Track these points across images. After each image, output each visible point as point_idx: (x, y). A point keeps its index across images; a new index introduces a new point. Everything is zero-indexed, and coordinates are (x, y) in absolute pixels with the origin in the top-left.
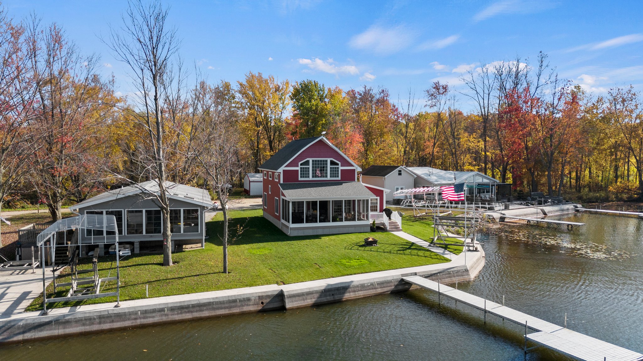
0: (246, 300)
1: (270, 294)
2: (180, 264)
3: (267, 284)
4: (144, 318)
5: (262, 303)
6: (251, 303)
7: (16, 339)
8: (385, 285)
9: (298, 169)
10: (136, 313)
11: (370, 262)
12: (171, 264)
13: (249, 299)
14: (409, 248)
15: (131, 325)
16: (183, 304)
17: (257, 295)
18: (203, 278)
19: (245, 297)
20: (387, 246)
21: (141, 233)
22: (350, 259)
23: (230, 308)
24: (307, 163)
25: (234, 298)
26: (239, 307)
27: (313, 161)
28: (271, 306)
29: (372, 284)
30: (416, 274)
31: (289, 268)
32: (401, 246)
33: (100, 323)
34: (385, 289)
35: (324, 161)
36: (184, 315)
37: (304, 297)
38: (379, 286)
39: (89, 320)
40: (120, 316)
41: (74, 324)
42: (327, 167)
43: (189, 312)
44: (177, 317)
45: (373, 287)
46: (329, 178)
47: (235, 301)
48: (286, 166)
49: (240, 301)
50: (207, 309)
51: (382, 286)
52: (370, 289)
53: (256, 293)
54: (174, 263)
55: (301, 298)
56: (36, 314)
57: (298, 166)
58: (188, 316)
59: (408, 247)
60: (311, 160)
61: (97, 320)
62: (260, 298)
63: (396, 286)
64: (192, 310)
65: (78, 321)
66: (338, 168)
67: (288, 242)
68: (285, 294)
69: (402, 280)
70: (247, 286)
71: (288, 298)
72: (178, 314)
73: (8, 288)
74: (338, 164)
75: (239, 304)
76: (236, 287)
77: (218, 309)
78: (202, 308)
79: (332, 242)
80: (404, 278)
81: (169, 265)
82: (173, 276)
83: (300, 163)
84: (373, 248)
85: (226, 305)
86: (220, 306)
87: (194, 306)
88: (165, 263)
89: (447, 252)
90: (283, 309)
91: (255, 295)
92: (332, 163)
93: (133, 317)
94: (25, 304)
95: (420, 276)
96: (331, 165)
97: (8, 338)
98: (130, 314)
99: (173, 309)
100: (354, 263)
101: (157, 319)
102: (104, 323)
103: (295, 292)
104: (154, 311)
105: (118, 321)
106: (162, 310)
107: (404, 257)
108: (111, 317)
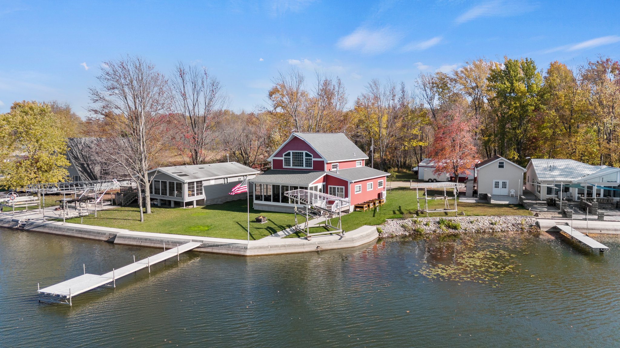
0: (104, 234)
4: (66, 232)
5: (109, 237)
6: (105, 236)
7: (32, 230)
9: (283, 158)
12: (149, 213)
13: (105, 234)
23: (95, 236)
24: (288, 154)
27: (293, 153)
28: (111, 240)
33: (53, 230)
35: (301, 153)
38: (172, 244)
40: (60, 229)
42: (303, 158)
45: (168, 243)
46: (304, 167)
47: (99, 233)
48: (275, 156)
53: (110, 231)
54: (152, 212)
55: (124, 239)
57: (282, 157)
60: (291, 152)
62: (110, 234)
65: (51, 228)
66: (311, 159)
68: (118, 235)
71: (118, 237)
74: (311, 156)
77: (91, 235)
83: (284, 155)
85: (95, 234)
92: (307, 155)
93: (63, 230)
96: (306, 157)
97: (31, 229)
106: (73, 230)
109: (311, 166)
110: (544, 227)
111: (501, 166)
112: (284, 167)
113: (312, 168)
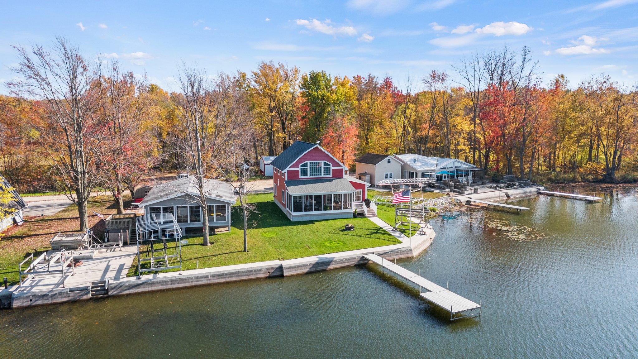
1: (274, 266)
2: (215, 244)
3: (273, 260)
4: (197, 281)
5: (269, 272)
6: (262, 272)
7: (125, 293)
8: (351, 261)
10: (192, 278)
11: (345, 244)
12: (209, 244)
13: (260, 270)
14: (376, 233)
15: (189, 285)
16: (220, 273)
17: (266, 267)
18: (231, 256)
19: (258, 268)
20: (361, 230)
21: (187, 221)
22: (331, 241)
23: (249, 275)
24: (306, 165)
25: (251, 269)
26: (255, 274)
27: (310, 163)
28: (275, 274)
29: (342, 260)
30: (373, 253)
31: (288, 248)
32: (371, 231)
33: (171, 284)
34: (351, 263)
35: (319, 163)
36: (220, 280)
37: (296, 269)
38: (346, 262)
39: (165, 282)
40: (183, 280)
41: (157, 285)
42: (321, 167)
43: (223, 278)
44: (217, 281)
45: (342, 262)
46: (323, 176)
47: (252, 271)
48: (289, 168)
49: (255, 271)
50: (234, 276)
51: (349, 261)
52: (340, 263)
54: (211, 243)
55: (294, 269)
56: (134, 278)
57: (299, 168)
58: (223, 280)
59: (375, 231)
60: (308, 162)
61: (170, 283)
62: (268, 269)
63: (359, 261)
64: (225, 276)
65: (159, 283)
66: (330, 168)
67: (290, 227)
68: (284, 267)
69: (363, 257)
70: (259, 261)
71: (285, 269)
72: (217, 279)
73: (109, 261)
74: (329, 165)
75: (254, 273)
76: (252, 261)
77: (241, 276)
78: (232, 275)
79: (322, 227)
80: (364, 256)
81: (207, 245)
82: (212, 254)
83: (300, 165)
84: (350, 232)
85: (246, 274)
86: (243, 274)
87: (226, 274)
88: (204, 244)
89: (403, 235)
90: (282, 276)
91: (264, 267)
92: (325, 164)
93: (190, 280)
94: (125, 272)
95: (376, 254)
96: (324, 166)
97: (121, 292)
98: (189, 279)
99: (213, 276)
100: (333, 244)
101: (204, 282)
102: (174, 284)
103: (290, 266)
104: (202, 277)
105: (181, 283)
106: (207, 277)
107: (370, 240)
108: (177, 280)
109: (330, 174)
110: (464, 202)
111: (389, 162)
112: (300, 177)
113: (331, 176)
